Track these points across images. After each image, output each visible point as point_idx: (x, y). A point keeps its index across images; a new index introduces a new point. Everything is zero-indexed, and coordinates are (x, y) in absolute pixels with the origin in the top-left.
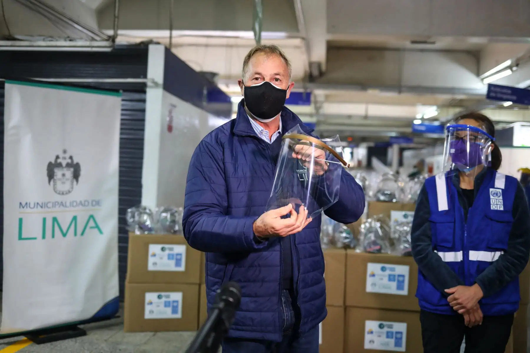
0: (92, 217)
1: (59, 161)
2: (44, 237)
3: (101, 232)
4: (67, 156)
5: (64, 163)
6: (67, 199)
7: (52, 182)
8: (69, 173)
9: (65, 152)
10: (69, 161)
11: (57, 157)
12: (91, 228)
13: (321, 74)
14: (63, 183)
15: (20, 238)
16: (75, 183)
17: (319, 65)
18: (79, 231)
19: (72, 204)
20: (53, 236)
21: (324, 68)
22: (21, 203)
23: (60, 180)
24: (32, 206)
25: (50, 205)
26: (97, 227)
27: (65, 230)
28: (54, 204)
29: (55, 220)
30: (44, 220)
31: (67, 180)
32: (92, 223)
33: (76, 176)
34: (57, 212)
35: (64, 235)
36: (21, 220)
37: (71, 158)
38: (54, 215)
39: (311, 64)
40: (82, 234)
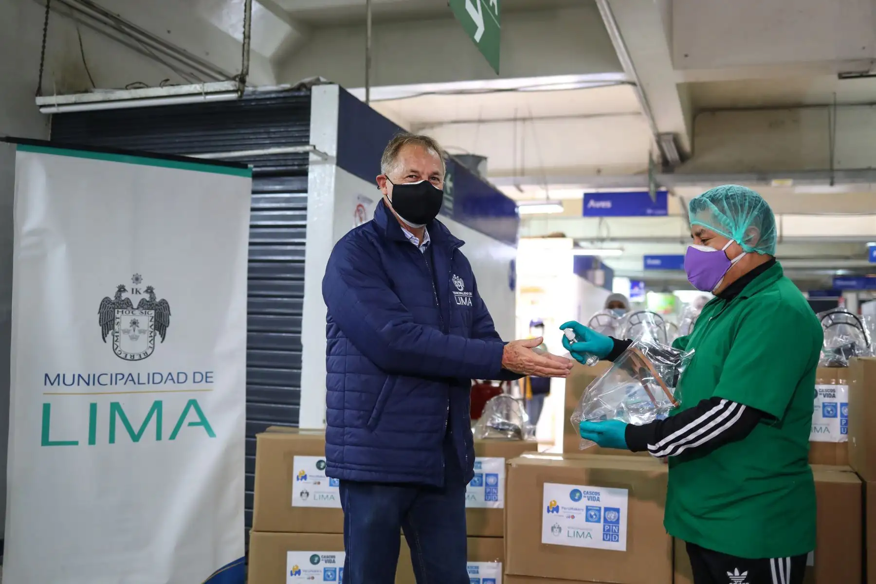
0: (193, 403)
1: (124, 296)
2: (92, 441)
3: (210, 432)
4: (142, 287)
5: (135, 300)
6: (142, 368)
7: (109, 338)
8: (146, 320)
9: (137, 279)
10: (147, 297)
11: (121, 289)
12: (191, 424)
13: (683, 157)
14: (134, 338)
15: (45, 441)
16: (158, 338)
17: (676, 139)
18: (167, 430)
19: (151, 378)
20: (112, 440)
21: (686, 145)
22: (47, 375)
23: (126, 332)
24: (69, 380)
25: (105, 380)
26: (204, 422)
27: (136, 429)
28: (115, 379)
29: (115, 407)
30: (93, 408)
31: (142, 332)
32: (192, 416)
33: (161, 325)
34: (122, 394)
35: (136, 438)
36: (47, 408)
37: (150, 290)
38: (115, 399)
39: (660, 138)
40: (173, 436)
